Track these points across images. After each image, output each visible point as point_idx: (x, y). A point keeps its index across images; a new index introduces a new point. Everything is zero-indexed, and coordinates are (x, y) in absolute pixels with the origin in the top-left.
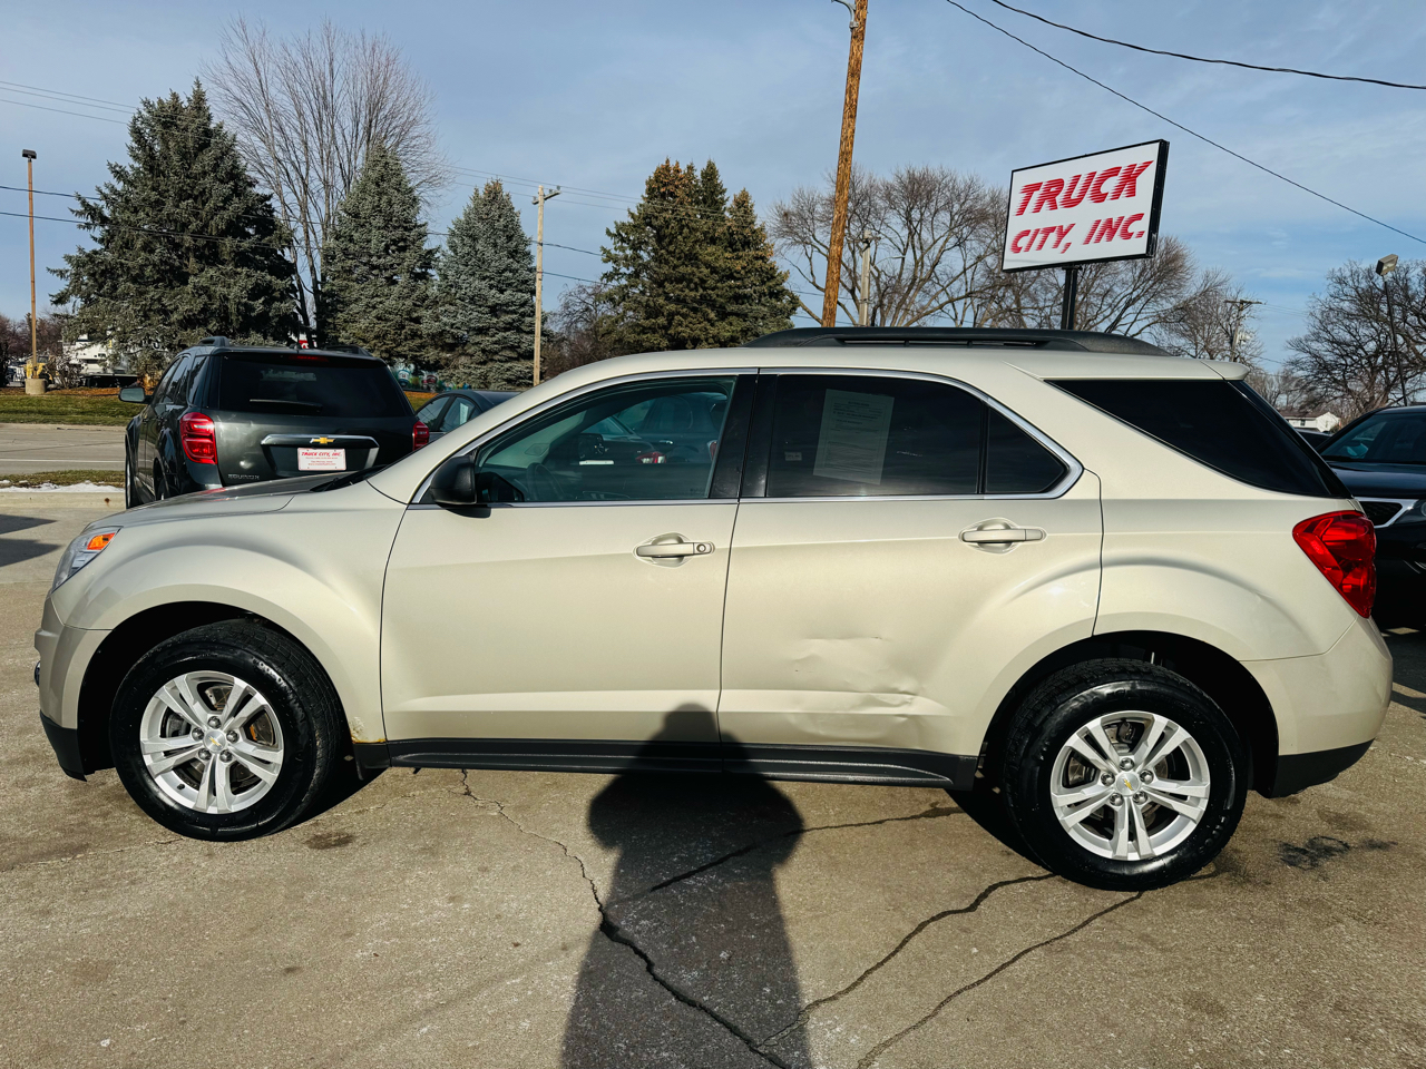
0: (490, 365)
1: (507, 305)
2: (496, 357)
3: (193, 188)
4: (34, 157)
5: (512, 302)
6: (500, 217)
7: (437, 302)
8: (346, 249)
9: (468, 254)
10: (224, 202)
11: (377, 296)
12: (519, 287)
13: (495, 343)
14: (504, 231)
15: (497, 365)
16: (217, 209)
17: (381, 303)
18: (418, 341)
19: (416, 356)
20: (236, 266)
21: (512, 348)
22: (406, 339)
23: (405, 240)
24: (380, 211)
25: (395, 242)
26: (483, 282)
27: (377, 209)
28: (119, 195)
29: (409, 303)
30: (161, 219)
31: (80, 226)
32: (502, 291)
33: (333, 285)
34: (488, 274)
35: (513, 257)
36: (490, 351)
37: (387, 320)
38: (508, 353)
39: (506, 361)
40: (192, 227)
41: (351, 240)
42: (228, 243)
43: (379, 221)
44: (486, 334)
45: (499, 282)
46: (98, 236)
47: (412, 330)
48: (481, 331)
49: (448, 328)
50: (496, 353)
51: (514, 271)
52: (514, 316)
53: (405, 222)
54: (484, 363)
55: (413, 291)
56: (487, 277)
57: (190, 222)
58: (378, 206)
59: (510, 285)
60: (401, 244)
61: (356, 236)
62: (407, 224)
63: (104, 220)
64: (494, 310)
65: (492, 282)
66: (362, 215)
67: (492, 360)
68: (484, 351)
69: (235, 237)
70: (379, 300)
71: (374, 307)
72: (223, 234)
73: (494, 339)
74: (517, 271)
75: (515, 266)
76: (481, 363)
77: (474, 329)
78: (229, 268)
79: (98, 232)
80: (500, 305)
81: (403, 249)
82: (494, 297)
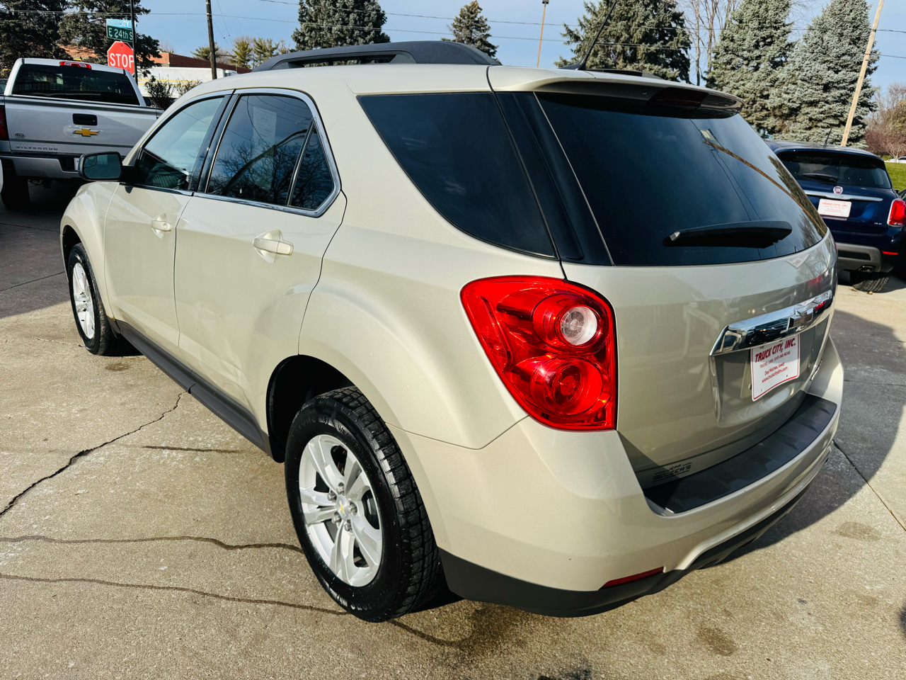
0: (814, 130)
1: (838, 82)
2: (820, 124)
3: (628, 13)
4: (547, 3)
5: (844, 80)
6: (851, 11)
7: (784, 83)
8: (727, 47)
9: (816, 44)
10: (644, 20)
11: (742, 80)
12: (854, 68)
13: (822, 113)
14: (852, 23)
15: (819, 130)
16: (639, 25)
17: (743, 85)
18: (765, 112)
19: (760, 124)
20: (646, 63)
21: (835, 117)
22: (756, 111)
23: (772, 37)
24: (758, 16)
25: (764, 39)
26: (822, 66)
27: (756, 15)
28: (588, 21)
29: (763, 84)
30: (606, 35)
31: (565, 43)
32: (837, 72)
33: (714, 73)
34: (829, 59)
35: (855, 43)
36: (816, 120)
37: (744, 97)
38: (831, 121)
39: (828, 127)
40: (622, 39)
41: (732, 40)
42: (642, 48)
43: (755, 24)
44: (815, 106)
45: (836, 64)
46: (574, 48)
47: (761, 105)
48: (813, 104)
49: (786, 102)
50: (821, 121)
51: (852, 55)
52: (843, 91)
53: (775, 23)
54: (810, 128)
55: (768, 75)
56: (827, 61)
57: (622, 35)
58: (757, 13)
59: (846, 66)
60: (769, 40)
61: (736, 36)
62: (776, 25)
63: (577, 38)
64: (826, 88)
65: (831, 65)
66: (744, 21)
67: (816, 126)
68: (811, 119)
69: (646, 44)
70: (742, 82)
71: (737, 88)
72: (640, 42)
73: (821, 110)
74: (855, 54)
75: (855, 50)
76: (806, 129)
77: (806, 103)
78: (640, 65)
79: (575, 46)
80: (833, 83)
81: (770, 44)
82: (831, 76)
